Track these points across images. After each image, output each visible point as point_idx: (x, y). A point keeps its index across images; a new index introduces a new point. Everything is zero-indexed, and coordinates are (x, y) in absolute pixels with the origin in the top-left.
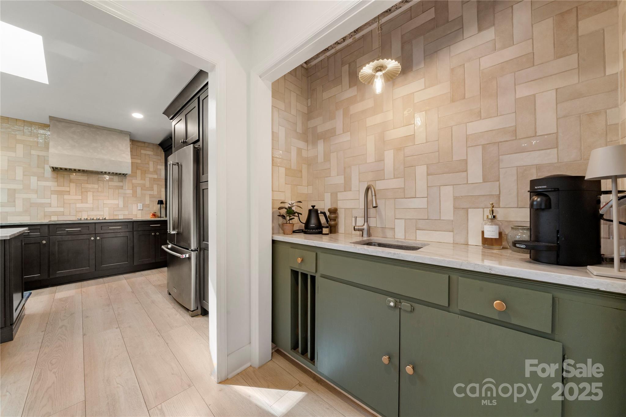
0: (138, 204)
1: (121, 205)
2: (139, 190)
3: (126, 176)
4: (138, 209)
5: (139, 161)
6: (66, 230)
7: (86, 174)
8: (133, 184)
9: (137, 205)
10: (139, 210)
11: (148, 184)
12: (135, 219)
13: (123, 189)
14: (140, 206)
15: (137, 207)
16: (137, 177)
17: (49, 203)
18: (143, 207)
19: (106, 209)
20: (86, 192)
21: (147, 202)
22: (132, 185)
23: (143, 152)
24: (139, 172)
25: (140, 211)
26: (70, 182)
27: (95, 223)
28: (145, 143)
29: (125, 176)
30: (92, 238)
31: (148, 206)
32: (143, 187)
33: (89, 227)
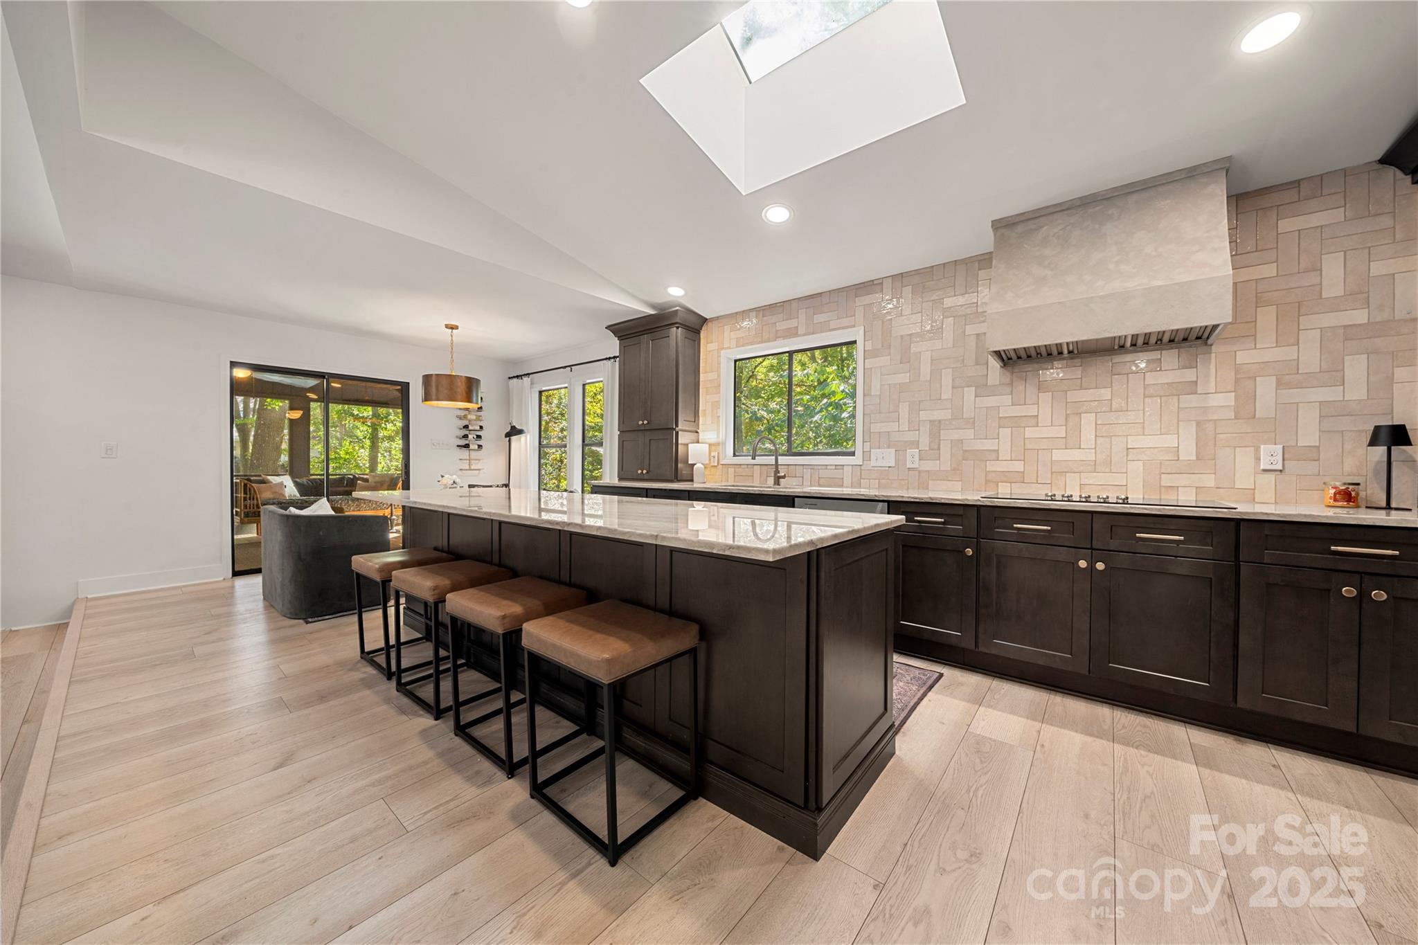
0: (1262, 446)
1: (1188, 451)
2: (1266, 389)
3: (1209, 342)
4: (1262, 468)
5: (1270, 270)
6: (1015, 525)
7: (1080, 360)
8: (1238, 369)
9: (1257, 450)
10: (1265, 471)
11: (1310, 356)
12: (1245, 509)
13: (1196, 393)
14: (1270, 455)
15: (1258, 459)
16: (1258, 336)
17: (994, 451)
18: (1284, 460)
19: (1136, 467)
20: (1077, 414)
21: (1308, 435)
22: (1236, 374)
23: (1286, 225)
24: (1267, 317)
25: (1272, 477)
26: (1039, 389)
27: (1092, 513)
28: (1297, 184)
29: (1206, 344)
30: (1083, 564)
31: (1313, 454)
32: (1288, 377)
33: (1073, 523)
